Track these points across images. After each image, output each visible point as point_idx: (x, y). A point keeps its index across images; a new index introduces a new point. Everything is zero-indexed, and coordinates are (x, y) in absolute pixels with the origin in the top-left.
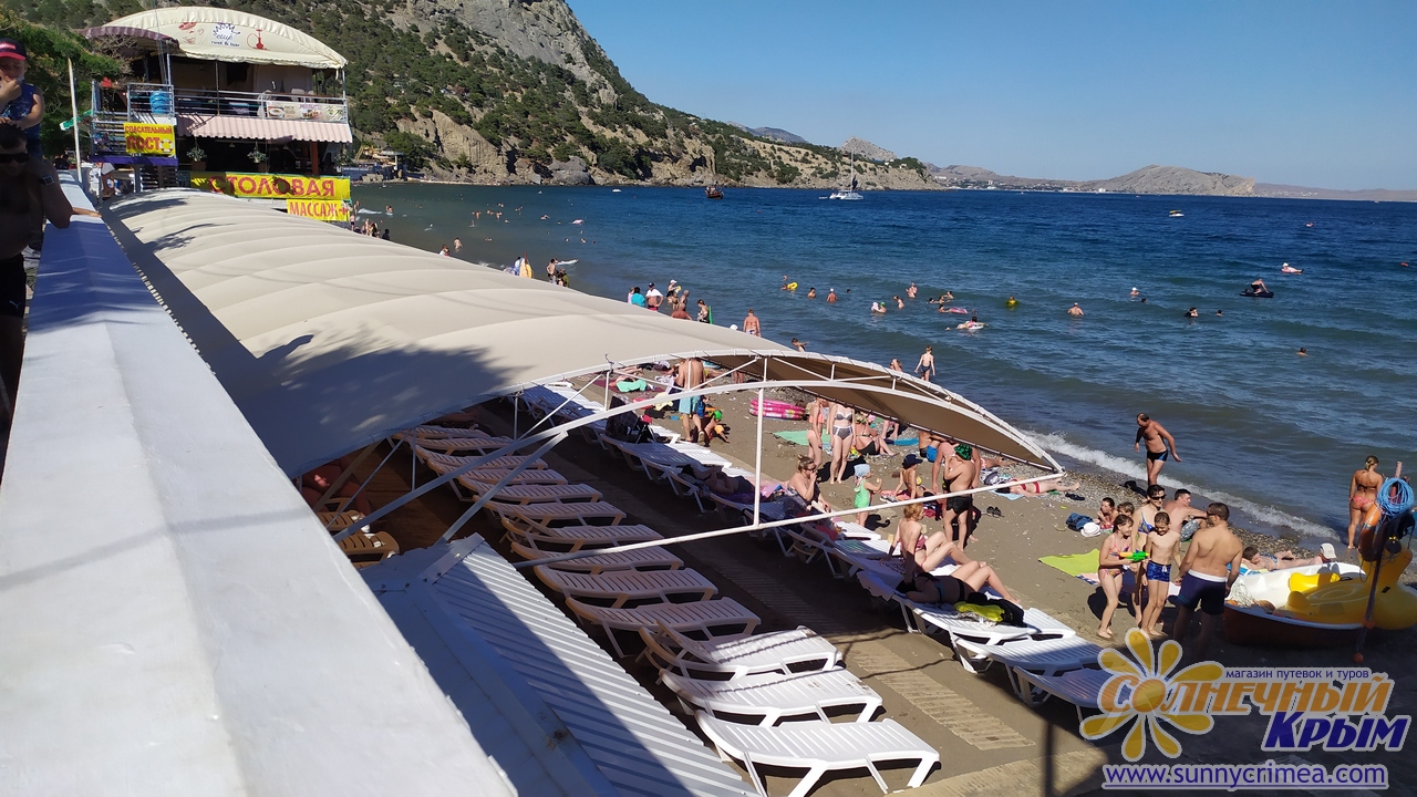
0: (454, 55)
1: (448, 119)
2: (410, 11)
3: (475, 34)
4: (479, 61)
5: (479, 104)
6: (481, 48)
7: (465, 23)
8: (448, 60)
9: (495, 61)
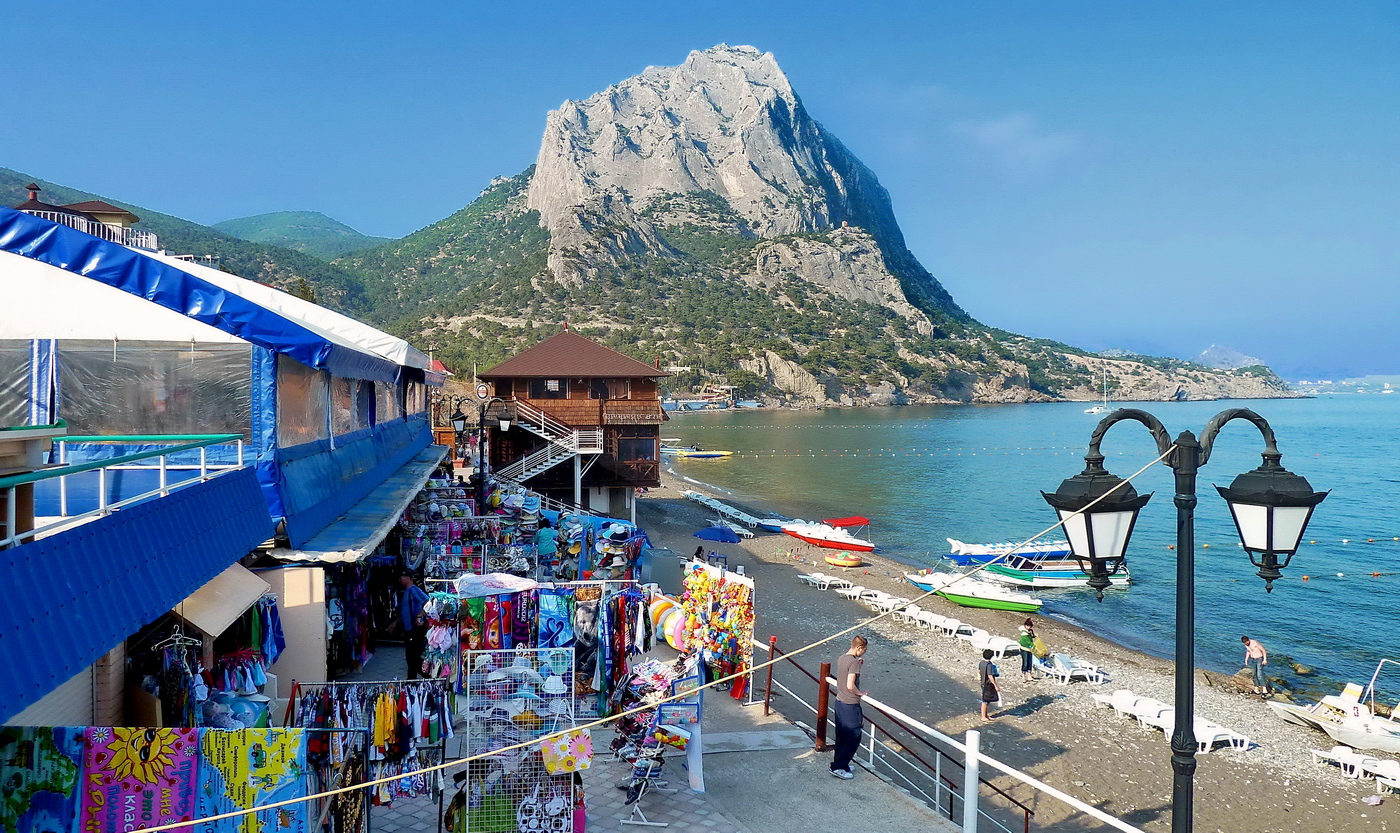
0: (791, 303)
1: (778, 358)
2: (758, 271)
3: (811, 286)
4: (812, 307)
5: (806, 342)
6: (814, 296)
7: (802, 277)
8: (786, 308)
9: (826, 306)
